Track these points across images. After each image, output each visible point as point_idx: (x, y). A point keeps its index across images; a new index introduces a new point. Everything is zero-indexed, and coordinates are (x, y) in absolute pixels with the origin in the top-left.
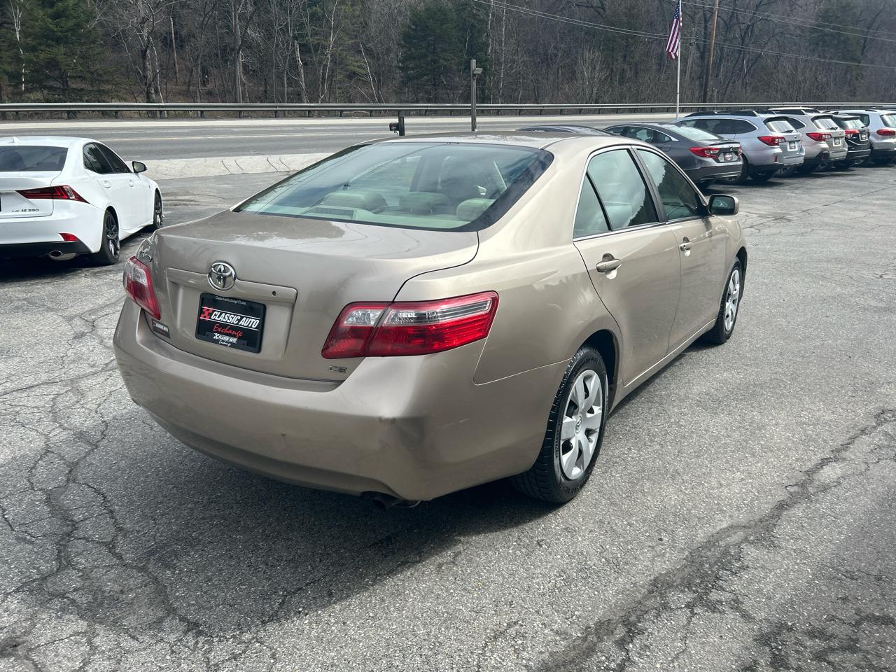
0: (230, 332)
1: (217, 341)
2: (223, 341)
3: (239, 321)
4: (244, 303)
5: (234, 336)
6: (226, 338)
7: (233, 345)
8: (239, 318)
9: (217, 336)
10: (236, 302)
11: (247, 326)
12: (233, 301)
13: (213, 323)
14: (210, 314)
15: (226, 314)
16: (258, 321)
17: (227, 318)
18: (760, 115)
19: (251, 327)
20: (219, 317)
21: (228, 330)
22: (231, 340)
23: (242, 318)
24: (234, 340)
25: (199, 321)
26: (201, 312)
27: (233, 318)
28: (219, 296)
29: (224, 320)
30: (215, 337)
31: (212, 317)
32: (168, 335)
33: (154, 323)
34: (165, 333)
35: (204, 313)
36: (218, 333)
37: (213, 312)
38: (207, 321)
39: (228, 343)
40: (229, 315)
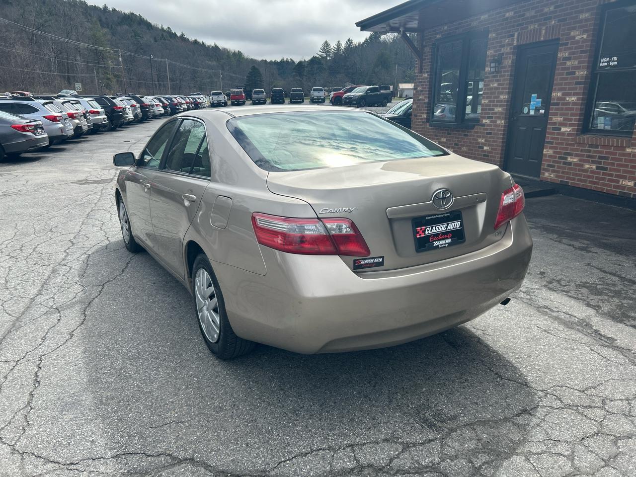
0: (443, 237)
1: (438, 247)
2: (442, 245)
3: (447, 227)
4: (449, 214)
5: (447, 238)
6: (443, 242)
7: (450, 244)
8: (446, 225)
9: (435, 244)
10: (442, 216)
11: (453, 228)
13: (429, 236)
14: (424, 232)
15: (436, 226)
16: (459, 222)
17: (437, 229)
18: (37, 100)
19: (456, 228)
20: (431, 231)
21: (441, 237)
22: (447, 242)
23: (448, 225)
24: (449, 241)
25: (416, 239)
26: (416, 233)
27: (441, 228)
28: (429, 216)
29: (436, 231)
30: (434, 245)
31: (426, 233)
32: (381, 264)
33: (357, 263)
34: (375, 264)
35: (418, 233)
36: (435, 241)
37: (426, 228)
38: (423, 237)
39: (446, 244)
40: (438, 227)
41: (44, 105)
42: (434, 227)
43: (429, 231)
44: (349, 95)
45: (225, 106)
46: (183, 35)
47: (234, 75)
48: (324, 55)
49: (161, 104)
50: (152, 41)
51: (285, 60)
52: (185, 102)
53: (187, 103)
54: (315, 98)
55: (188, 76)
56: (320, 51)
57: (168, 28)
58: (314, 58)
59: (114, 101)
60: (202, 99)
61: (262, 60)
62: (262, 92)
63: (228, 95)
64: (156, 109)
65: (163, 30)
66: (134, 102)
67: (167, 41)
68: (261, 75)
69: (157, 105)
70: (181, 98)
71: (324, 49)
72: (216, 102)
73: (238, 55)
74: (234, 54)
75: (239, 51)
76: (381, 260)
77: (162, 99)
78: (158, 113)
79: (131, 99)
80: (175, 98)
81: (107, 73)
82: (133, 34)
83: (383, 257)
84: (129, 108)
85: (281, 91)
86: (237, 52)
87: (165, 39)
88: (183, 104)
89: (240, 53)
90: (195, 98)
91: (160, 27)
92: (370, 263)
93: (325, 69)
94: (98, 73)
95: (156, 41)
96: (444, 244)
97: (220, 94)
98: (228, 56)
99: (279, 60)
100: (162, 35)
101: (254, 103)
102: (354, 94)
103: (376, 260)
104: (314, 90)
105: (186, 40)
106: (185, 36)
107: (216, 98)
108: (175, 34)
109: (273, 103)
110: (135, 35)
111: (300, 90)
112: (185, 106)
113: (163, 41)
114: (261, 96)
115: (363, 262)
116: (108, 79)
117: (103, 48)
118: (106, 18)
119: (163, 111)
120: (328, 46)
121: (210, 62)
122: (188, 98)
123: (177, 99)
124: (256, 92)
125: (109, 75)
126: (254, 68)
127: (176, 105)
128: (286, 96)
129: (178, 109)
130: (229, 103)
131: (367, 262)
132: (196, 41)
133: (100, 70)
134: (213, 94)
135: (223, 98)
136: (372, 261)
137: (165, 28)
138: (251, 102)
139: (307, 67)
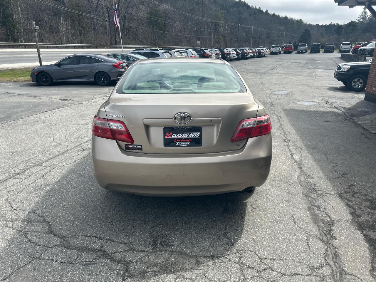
0: (185, 140)
1: (178, 146)
2: (182, 145)
3: (189, 135)
4: (191, 128)
5: (187, 142)
6: (184, 143)
7: (188, 146)
8: (188, 134)
10: (186, 128)
11: (194, 137)
12: (185, 128)
13: (174, 139)
14: (171, 136)
15: (180, 134)
16: (199, 134)
17: (181, 135)
18: (161, 51)
19: (196, 136)
20: (176, 136)
21: (183, 140)
22: (186, 143)
23: (190, 134)
24: (189, 143)
25: (164, 139)
26: (165, 135)
27: (185, 135)
28: (176, 127)
29: (180, 136)
30: (176, 144)
31: (172, 136)
32: (141, 149)
33: (127, 146)
34: (137, 149)
35: (167, 135)
36: (178, 142)
37: (172, 134)
38: (169, 138)
39: (185, 145)
40: (182, 134)
41: (163, 53)
42: (179, 134)
43: (174, 136)
44: (364, 48)
45: (279, 54)
46: (267, 11)
47: (294, 35)
48: (362, 20)
49: (236, 53)
50: (248, 15)
51: (333, 24)
52: (252, 52)
53: (253, 52)
54: (342, 49)
55: (265, 36)
56: (359, 17)
57: (259, 7)
58: (352, 22)
59: (205, 51)
60: (265, 50)
61: (316, 25)
62: (305, 45)
63: (282, 48)
64: (232, 56)
65: (256, 9)
66: (218, 52)
67: (256, 16)
68: (310, 34)
69: (233, 54)
70: (251, 49)
71: (362, 15)
72: (274, 52)
73: (300, 22)
74: (297, 21)
75: (300, 20)
76: (141, 147)
77: (238, 50)
78: (233, 58)
79: (217, 50)
80: (246, 49)
81: (219, 35)
82: (238, 13)
83: (142, 146)
84: (214, 55)
85: (319, 45)
86: (299, 20)
87: (255, 15)
88: (250, 53)
89: (301, 21)
90: (259, 49)
91: (254, 7)
92: (134, 148)
93: (359, 30)
94: (214, 35)
95: (250, 15)
96: (184, 145)
97: (278, 47)
98: (292, 23)
99: (328, 24)
100: (255, 12)
101: (299, 52)
102: (367, 47)
103: (138, 147)
104: (343, 44)
105: (269, 14)
106: (268, 12)
107: (274, 49)
108: (262, 11)
109: (311, 52)
110: (239, 13)
111: (332, 44)
112: (252, 54)
113: (254, 15)
114: (304, 48)
115: (130, 146)
116: (219, 38)
117: (218, 21)
118: (226, 4)
119: (236, 57)
120: (365, 14)
121: (280, 27)
122: (255, 49)
123: (248, 50)
124: (301, 46)
125: (220, 36)
126: (307, 30)
127: (246, 53)
128: (322, 48)
129: (246, 56)
130: (282, 52)
131: (132, 146)
132: (274, 14)
133: (216, 34)
134: (273, 47)
135: (279, 49)
136: (135, 146)
137: (257, 7)
138: (297, 52)
139: (345, 28)
